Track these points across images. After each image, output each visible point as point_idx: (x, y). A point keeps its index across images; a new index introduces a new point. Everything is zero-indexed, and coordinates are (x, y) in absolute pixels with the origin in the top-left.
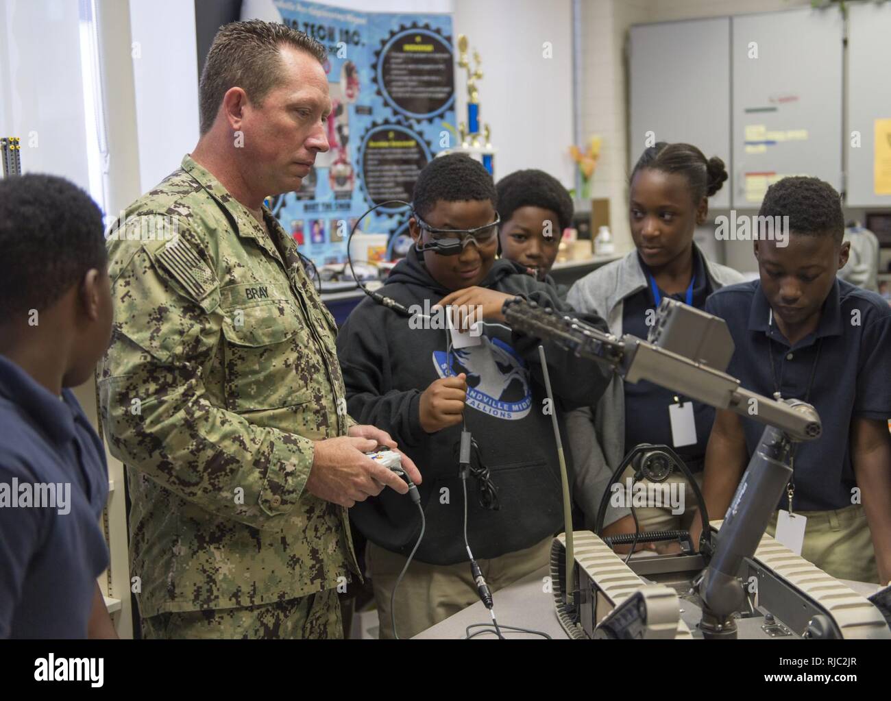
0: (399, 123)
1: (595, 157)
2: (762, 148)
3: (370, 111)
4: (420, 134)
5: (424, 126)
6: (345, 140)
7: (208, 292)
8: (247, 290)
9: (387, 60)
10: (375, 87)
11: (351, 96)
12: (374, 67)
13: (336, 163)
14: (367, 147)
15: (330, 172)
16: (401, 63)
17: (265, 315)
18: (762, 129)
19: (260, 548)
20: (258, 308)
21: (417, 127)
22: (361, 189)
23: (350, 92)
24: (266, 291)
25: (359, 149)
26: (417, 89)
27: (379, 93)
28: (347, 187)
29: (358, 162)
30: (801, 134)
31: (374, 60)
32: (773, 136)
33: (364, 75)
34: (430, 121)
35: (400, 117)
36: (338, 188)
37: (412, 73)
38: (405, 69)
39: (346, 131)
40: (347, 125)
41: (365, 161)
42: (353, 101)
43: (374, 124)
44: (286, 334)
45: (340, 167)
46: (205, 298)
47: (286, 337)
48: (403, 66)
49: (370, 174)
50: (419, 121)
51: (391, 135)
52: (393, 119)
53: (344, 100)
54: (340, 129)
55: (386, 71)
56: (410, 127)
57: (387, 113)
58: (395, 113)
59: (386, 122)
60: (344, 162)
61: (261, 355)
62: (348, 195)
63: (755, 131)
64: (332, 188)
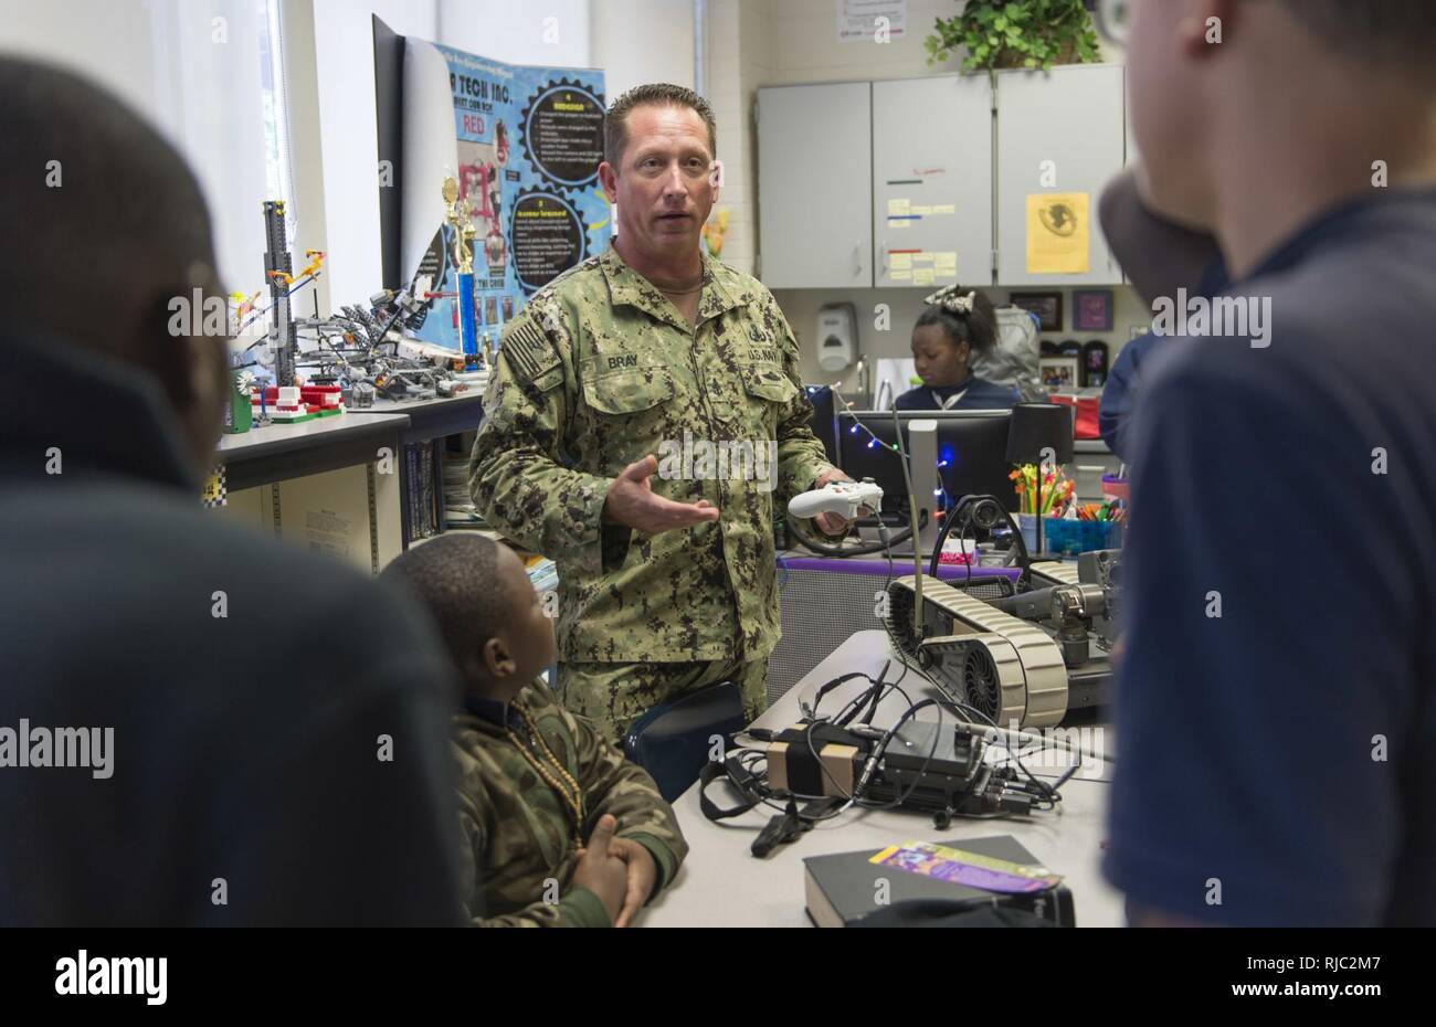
0: (549, 190)
1: (722, 231)
2: (907, 223)
3: (518, 177)
4: (572, 203)
5: (575, 195)
6: (497, 208)
7: (544, 370)
8: (610, 359)
9: (536, 119)
10: (523, 150)
11: (501, 159)
12: (522, 127)
13: (490, 235)
14: (517, 218)
15: (486, 246)
16: (550, 124)
17: (628, 383)
18: (906, 202)
19: (621, 607)
20: (621, 377)
21: (568, 196)
22: (512, 264)
23: (501, 155)
24: (635, 359)
25: (510, 219)
26: (568, 153)
27: (527, 156)
28: (500, 262)
29: (509, 233)
30: (948, 209)
31: (522, 119)
32: (917, 210)
33: (513, 135)
34: (582, 188)
35: (551, 184)
36: (492, 264)
37: (563, 134)
38: (556, 130)
39: (498, 199)
40: (499, 192)
41: (514, 234)
42: (503, 165)
43: (522, 191)
44: (651, 402)
45: (494, 239)
46: (541, 376)
47: (650, 404)
48: (554, 127)
49: (519, 248)
50: (570, 189)
51: (541, 204)
52: (543, 186)
53: (497, 164)
54: (493, 196)
55: (535, 132)
56: (561, 195)
57: (536, 179)
58: (545, 179)
59: (536, 189)
60: (498, 235)
61: (627, 422)
62: (501, 271)
63: (899, 205)
64: (488, 262)
